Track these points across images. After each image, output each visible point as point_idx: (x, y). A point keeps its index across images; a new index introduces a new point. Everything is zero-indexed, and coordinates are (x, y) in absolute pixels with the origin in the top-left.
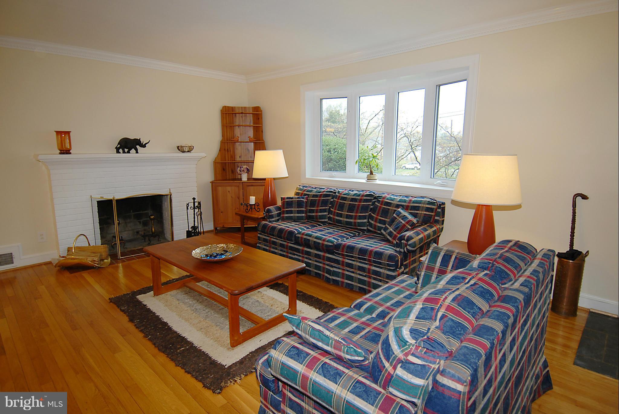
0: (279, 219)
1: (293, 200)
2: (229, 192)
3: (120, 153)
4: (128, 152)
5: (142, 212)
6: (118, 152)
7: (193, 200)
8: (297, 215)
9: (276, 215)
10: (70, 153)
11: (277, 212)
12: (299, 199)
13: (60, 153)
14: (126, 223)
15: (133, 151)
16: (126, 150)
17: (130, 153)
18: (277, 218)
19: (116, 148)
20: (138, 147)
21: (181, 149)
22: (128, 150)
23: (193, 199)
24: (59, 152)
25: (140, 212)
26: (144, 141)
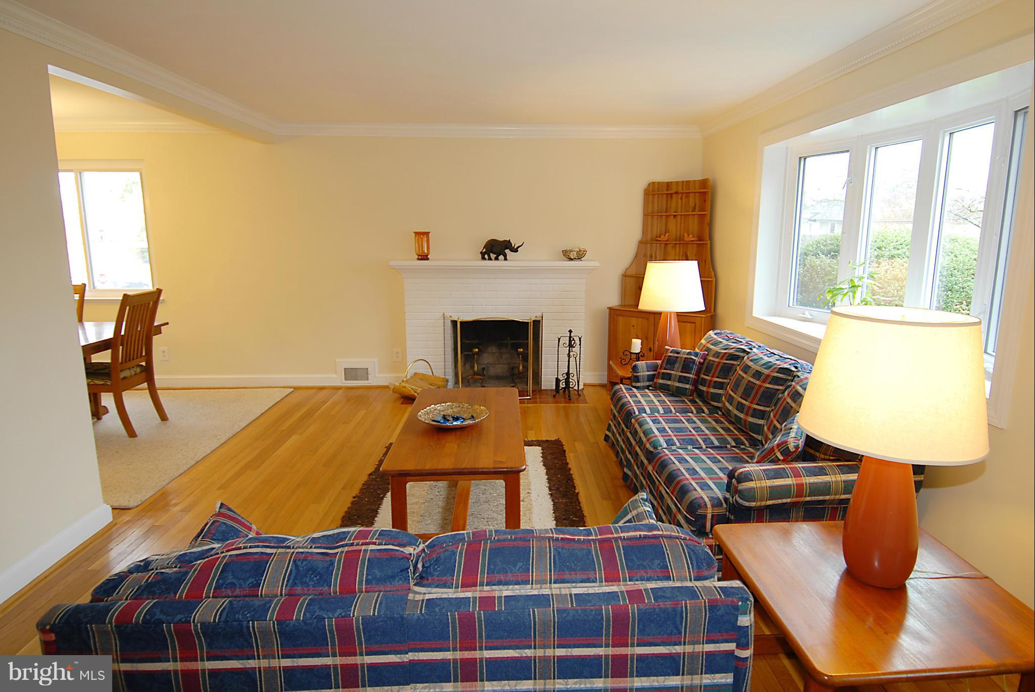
0: (650, 386)
1: (679, 355)
2: (633, 326)
3: (486, 259)
4: (497, 259)
5: (521, 341)
6: (483, 258)
7: (569, 333)
8: (677, 384)
9: (646, 378)
10: (428, 259)
11: (648, 373)
12: (689, 357)
13: (418, 259)
14: (501, 353)
15: (501, 257)
16: (493, 256)
17: (498, 259)
18: (648, 383)
19: (481, 253)
20: (507, 251)
21: (567, 255)
22: (495, 255)
23: (569, 331)
24: (417, 257)
25: (519, 341)
26: (515, 243)
